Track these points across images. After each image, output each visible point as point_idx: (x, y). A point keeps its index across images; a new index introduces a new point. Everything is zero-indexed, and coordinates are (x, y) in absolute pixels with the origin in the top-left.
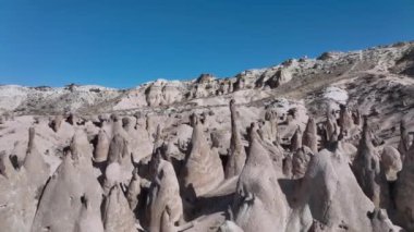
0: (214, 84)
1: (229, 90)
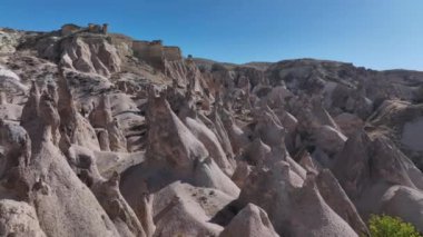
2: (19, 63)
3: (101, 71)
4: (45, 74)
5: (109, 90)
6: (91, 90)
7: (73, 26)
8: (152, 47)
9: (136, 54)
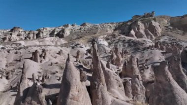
0: (23, 33)
1: (33, 37)
2: (110, 37)
3: (149, 37)
4: (118, 41)
5: (148, 48)
6: (139, 49)
7: (137, 16)
8: (183, 19)
9: (172, 25)
